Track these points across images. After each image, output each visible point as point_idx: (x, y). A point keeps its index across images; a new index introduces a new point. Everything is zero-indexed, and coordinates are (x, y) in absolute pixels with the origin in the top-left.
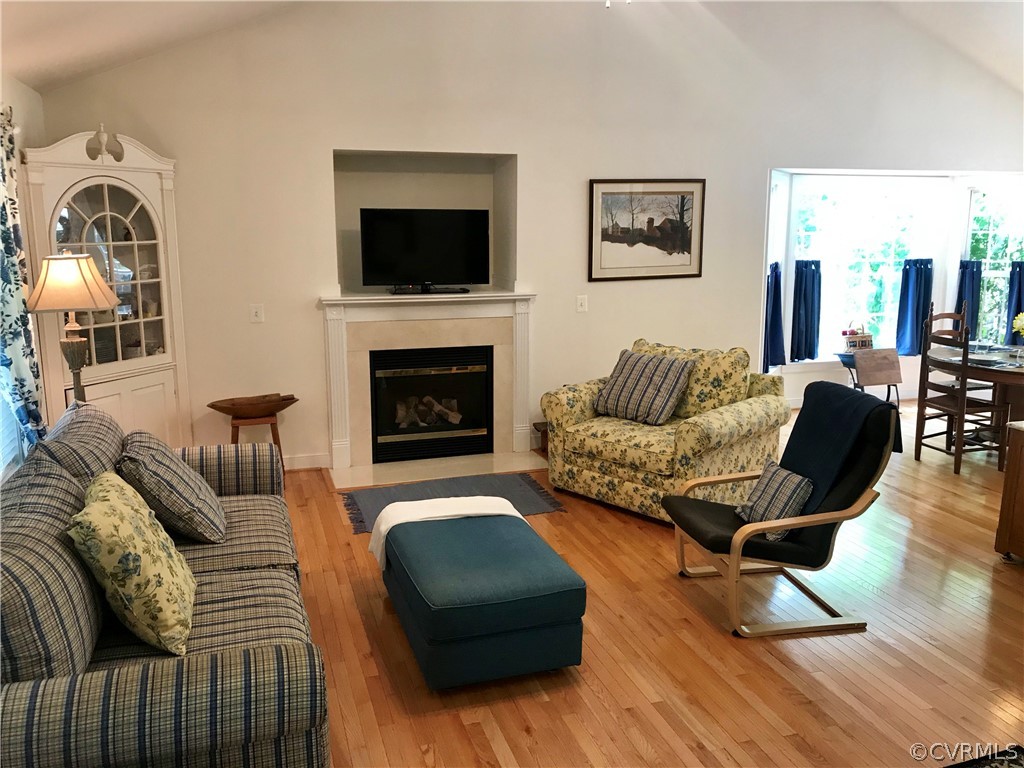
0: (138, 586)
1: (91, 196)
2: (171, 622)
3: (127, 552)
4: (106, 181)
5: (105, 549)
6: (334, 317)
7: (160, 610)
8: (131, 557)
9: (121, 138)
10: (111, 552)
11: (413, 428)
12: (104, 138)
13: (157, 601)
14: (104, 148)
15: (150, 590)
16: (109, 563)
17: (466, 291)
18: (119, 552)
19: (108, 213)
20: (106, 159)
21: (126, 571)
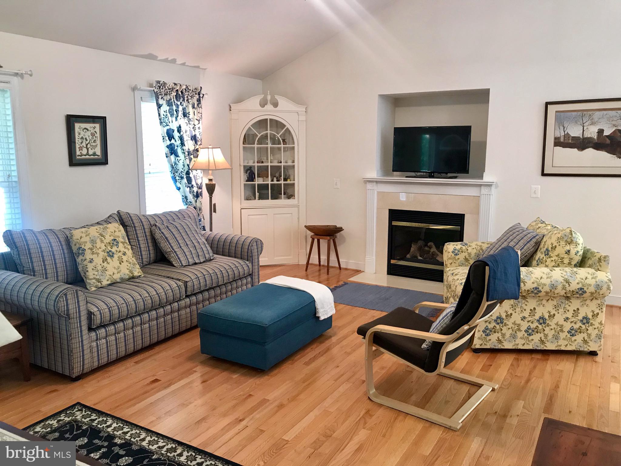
0: (82, 260)
1: (262, 124)
2: (91, 277)
3: (80, 246)
4: (269, 117)
5: (74, 243)
6: (370, 188)
7: (87, 271)
8: (81, 249)
9: (277, 97)
10: (75, 245)
11: (414, 259)
12: (269, 97)
13: (87, 268)
14: (269, 102)
15: (85, 263)
16: (75, 249)
17: (455, 177)
18: (78, 246)
19: (269, 132)
20: (269, 107)
21: (79, 253)
